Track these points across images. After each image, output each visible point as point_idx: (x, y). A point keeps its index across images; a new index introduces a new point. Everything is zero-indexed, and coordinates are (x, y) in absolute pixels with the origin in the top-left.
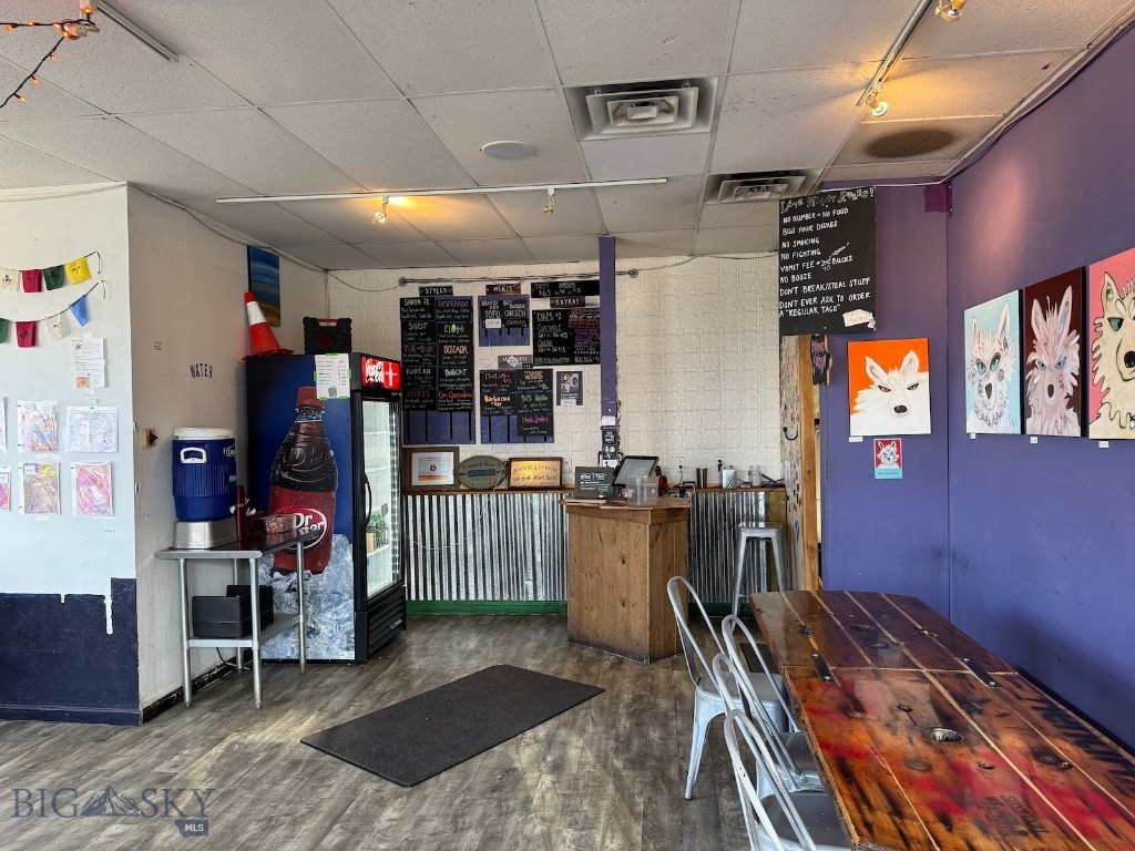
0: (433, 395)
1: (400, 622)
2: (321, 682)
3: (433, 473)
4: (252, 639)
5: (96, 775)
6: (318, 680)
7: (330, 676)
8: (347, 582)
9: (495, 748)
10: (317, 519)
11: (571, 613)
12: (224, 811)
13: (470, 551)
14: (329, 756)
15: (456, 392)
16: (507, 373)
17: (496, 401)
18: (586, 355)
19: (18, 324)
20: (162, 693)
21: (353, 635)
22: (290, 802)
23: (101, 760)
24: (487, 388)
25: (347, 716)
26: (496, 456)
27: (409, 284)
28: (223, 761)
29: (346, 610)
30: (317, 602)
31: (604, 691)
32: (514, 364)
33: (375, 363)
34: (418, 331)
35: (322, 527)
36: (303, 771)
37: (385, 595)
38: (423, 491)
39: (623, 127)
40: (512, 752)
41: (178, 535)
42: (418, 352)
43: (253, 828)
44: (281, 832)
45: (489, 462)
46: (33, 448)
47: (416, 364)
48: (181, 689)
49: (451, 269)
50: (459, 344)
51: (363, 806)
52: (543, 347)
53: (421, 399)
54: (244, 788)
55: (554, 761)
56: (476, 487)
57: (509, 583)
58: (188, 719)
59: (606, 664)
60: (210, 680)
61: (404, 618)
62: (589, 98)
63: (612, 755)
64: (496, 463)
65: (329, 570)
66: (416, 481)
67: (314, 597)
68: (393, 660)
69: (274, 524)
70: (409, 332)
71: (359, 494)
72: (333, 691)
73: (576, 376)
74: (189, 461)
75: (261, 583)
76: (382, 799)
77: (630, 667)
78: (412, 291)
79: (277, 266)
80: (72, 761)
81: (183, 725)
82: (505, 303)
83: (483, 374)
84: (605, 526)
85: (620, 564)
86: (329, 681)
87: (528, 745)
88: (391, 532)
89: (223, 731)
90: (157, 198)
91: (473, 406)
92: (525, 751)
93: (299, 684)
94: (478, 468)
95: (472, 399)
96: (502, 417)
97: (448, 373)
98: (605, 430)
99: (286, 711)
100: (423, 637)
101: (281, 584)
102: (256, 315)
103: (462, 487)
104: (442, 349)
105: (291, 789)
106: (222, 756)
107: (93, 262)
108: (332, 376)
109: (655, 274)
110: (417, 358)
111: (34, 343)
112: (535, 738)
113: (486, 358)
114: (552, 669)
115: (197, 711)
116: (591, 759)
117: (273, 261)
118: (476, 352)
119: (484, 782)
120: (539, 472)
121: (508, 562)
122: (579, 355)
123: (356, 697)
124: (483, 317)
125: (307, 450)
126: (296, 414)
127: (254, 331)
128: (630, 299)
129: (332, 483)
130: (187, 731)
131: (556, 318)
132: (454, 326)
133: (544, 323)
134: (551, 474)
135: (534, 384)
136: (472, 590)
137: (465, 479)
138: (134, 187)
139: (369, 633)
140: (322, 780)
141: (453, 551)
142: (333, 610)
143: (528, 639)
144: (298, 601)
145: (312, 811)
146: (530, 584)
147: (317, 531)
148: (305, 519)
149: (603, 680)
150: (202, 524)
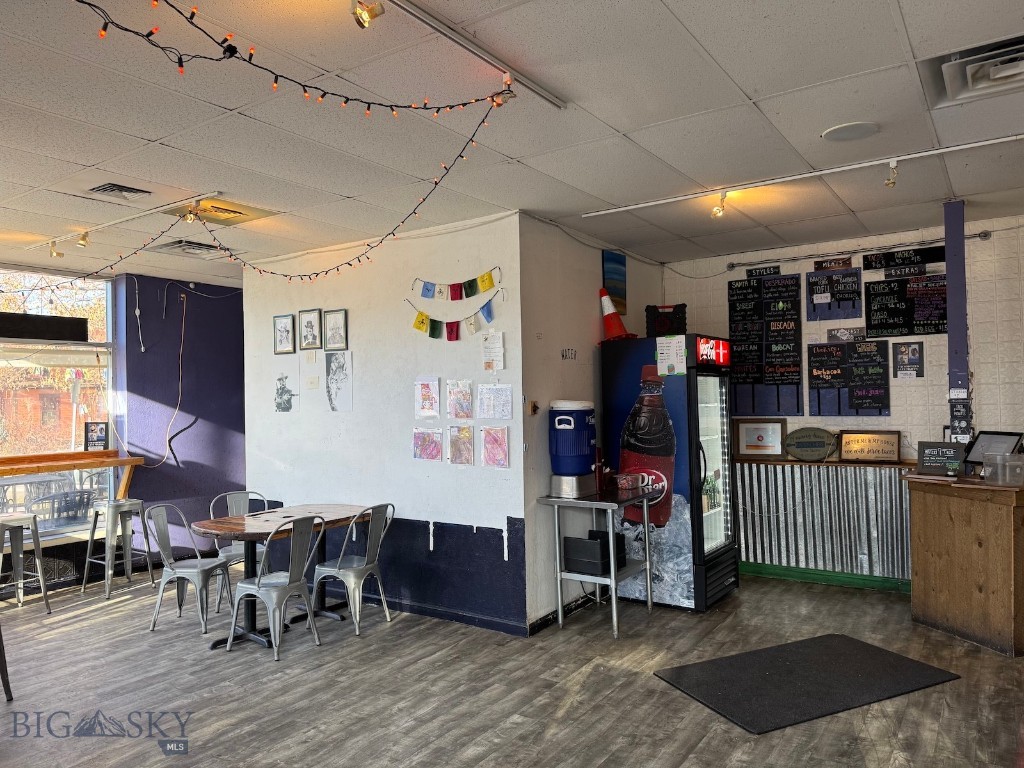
0: (760, 369)
1: (733, 579)
2: (667, 624)
3: (760, 443)
4: (610, 578)
5: (499, 672)
6: (664, 621)
7: (674, 620)
8: (686, 537)
9: (840, 714)
10: (658, 480)
11: (916, 591)
12: (597, 721)
13: (800, 519)
14: (679, 692)
15: (782, 366)
16: (836, 346)
17: (826, 374)
18: (927, 324)
19: (447, 324)
20: (542, 613)
21: (693, 586)
22: (649, 725)
23: (503, 660)
24: (815, 362)
25: (692, 658)
26: (825, 428)
27: (736, 268)
28: (592, 678)
29: (686, 562)
30: (660, 552)
31: (959, 677)
32: (845, 337)
33: (707, 343)
34: (745, 310)
35: (663, 487)
36: (658, 700)
37: (719, 553)
38: (751, 459)
39: (983, 88)
40: (857, 722)
41: (553, 486)
42: (745, 329)
43: (621, 742)
44: (643, 749)
45: (818, 434)
46: (456, 416)
47: (744, 341)
48: (556, 612)
49: (778, 250)
50: (786, 321)
51: (714, 743)
52: (877, 318)
53: (747, 373)
54: (611, 705)
55: (906, 739)
56: (804, 458)
57: (842, 556)
58: (561, 639)
59: (960, 650)
60: (576, 608)
61: (736, 576)
62: (944, 67)
63: (974, 746)
64: (826, 435)
65: (670, 526)
66: (744, 450)
67: (657, 547)
68: (729, 614)
69: (624, 481)
70: (737, 311)
71: (694, 460)
72: (678, 633)
73: (916, 347)
74: (562, 427)
75: (617, 531)
76: (731, 740)
77: (989, 657)
78: (740, 274)
79: (624, 265)
80: (483, 658)
81: (558, 642)
82: (835, 278)
83: (811, 348)
84: (956, 505)
85: (976, 547)
86: (673, 624)
87: (875, 717)
88: (723, 496)
89: (589, 653)
90: (539, 220)
91: (801, 379)
92: (873, 722)
93: (648, 623)
94: (806, 440)
95: (800, 373)
96: (832, 390)
97: (775, 348)
98: (953, 404)
99: (639, 645)
100: (757, 596)
101: (630, 533)
102: (609, 308)
103: (790, 458)
104: (769, 326)
105: (649, 714)
106: (591, 674)
107: (496, 274)
108: (671, 355)
109: (1014, 234)
110: (744, 336)
111: (457, 338)
112: (882, 712)
113: (814, 333)
114: (895, 647)
115: (568, 633)
116: (949, 745)
117: (620, 260)
118: (803, 327)
119: (831, 745)
120: (874, 446)
121: (840, 534)
122: (919, 325)
123: (698, 642)
124: (811, 292)
125: (650, 419)
126: (641, 389)
127: (607, 321)
128: (981, 263)
129: (671, 448)
130: (561, 648)
131: (891, 289)
132: (781, 304)
133: (877, 295)
134: (888, 448)
135: (867, 356)
136: (802, 558)
137: (792, 449)
138: (525, 214)
139: (706, 586)
140: (676, 711)
141: (782, 519)
142: (675, 561)
143: (865, 613)
144: (644, 549)
145: (669, 738)
146: (866, 558)
147: (659, 490)
148: (649, 479)
149: (957, 666)
150: (570, 478)
